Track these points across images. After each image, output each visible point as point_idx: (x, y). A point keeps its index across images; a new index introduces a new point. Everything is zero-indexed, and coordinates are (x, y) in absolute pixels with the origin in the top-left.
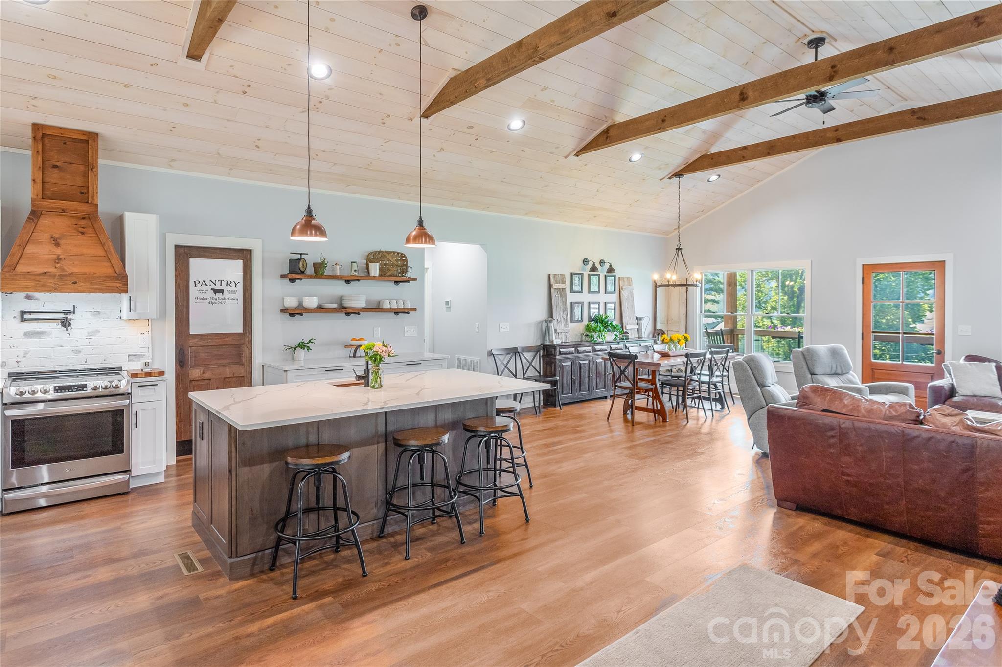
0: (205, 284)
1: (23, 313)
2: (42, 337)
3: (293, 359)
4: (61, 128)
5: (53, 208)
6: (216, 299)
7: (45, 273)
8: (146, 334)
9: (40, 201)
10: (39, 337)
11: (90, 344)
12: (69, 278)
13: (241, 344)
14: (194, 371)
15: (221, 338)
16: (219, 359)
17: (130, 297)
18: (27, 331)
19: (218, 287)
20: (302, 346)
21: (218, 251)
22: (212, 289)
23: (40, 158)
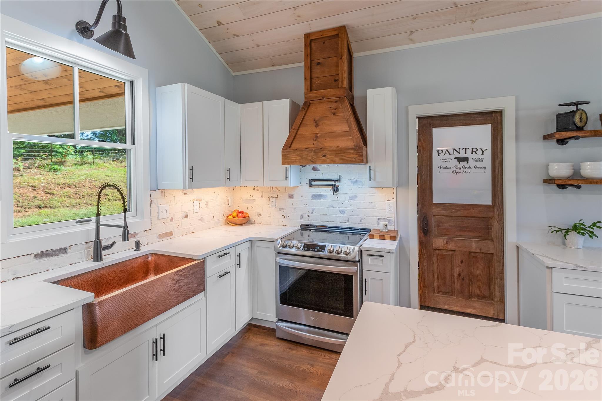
0: (449, 153)
1: (311, 180)
2: (322, 199)
3: (564, 244)
4: (321, 31)
5: (317, 97)
6: (460, 168)
7: (306, 149)
8: (392, 201)
9: (309, 93)
10: (320, 199)
11: (350, 207)
12: (321, 151)
13: (489, 218)
14: (437, 240)
15: (465, 209)
16: (464, 231)
17: (370, 167)
18: (314, 194)
19: (462, 155)
20: (578, 228)
21: (462, 117)
22: (456, 158)
23: (309, 60)
